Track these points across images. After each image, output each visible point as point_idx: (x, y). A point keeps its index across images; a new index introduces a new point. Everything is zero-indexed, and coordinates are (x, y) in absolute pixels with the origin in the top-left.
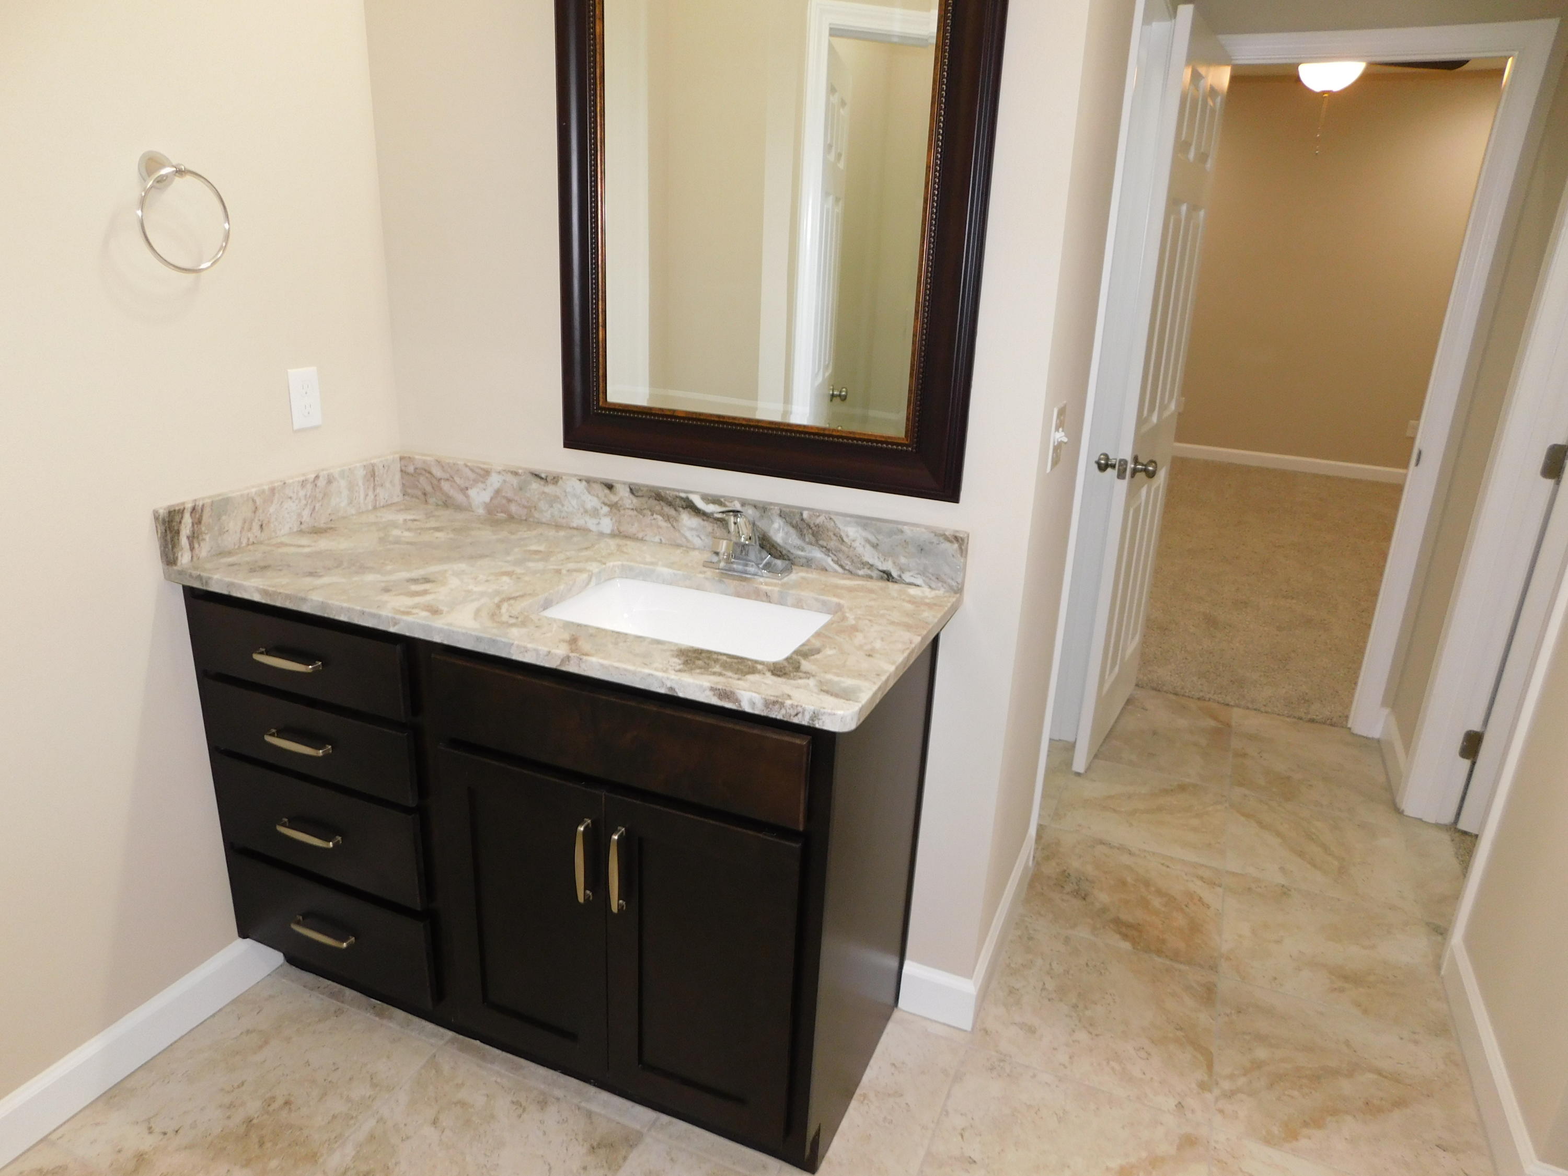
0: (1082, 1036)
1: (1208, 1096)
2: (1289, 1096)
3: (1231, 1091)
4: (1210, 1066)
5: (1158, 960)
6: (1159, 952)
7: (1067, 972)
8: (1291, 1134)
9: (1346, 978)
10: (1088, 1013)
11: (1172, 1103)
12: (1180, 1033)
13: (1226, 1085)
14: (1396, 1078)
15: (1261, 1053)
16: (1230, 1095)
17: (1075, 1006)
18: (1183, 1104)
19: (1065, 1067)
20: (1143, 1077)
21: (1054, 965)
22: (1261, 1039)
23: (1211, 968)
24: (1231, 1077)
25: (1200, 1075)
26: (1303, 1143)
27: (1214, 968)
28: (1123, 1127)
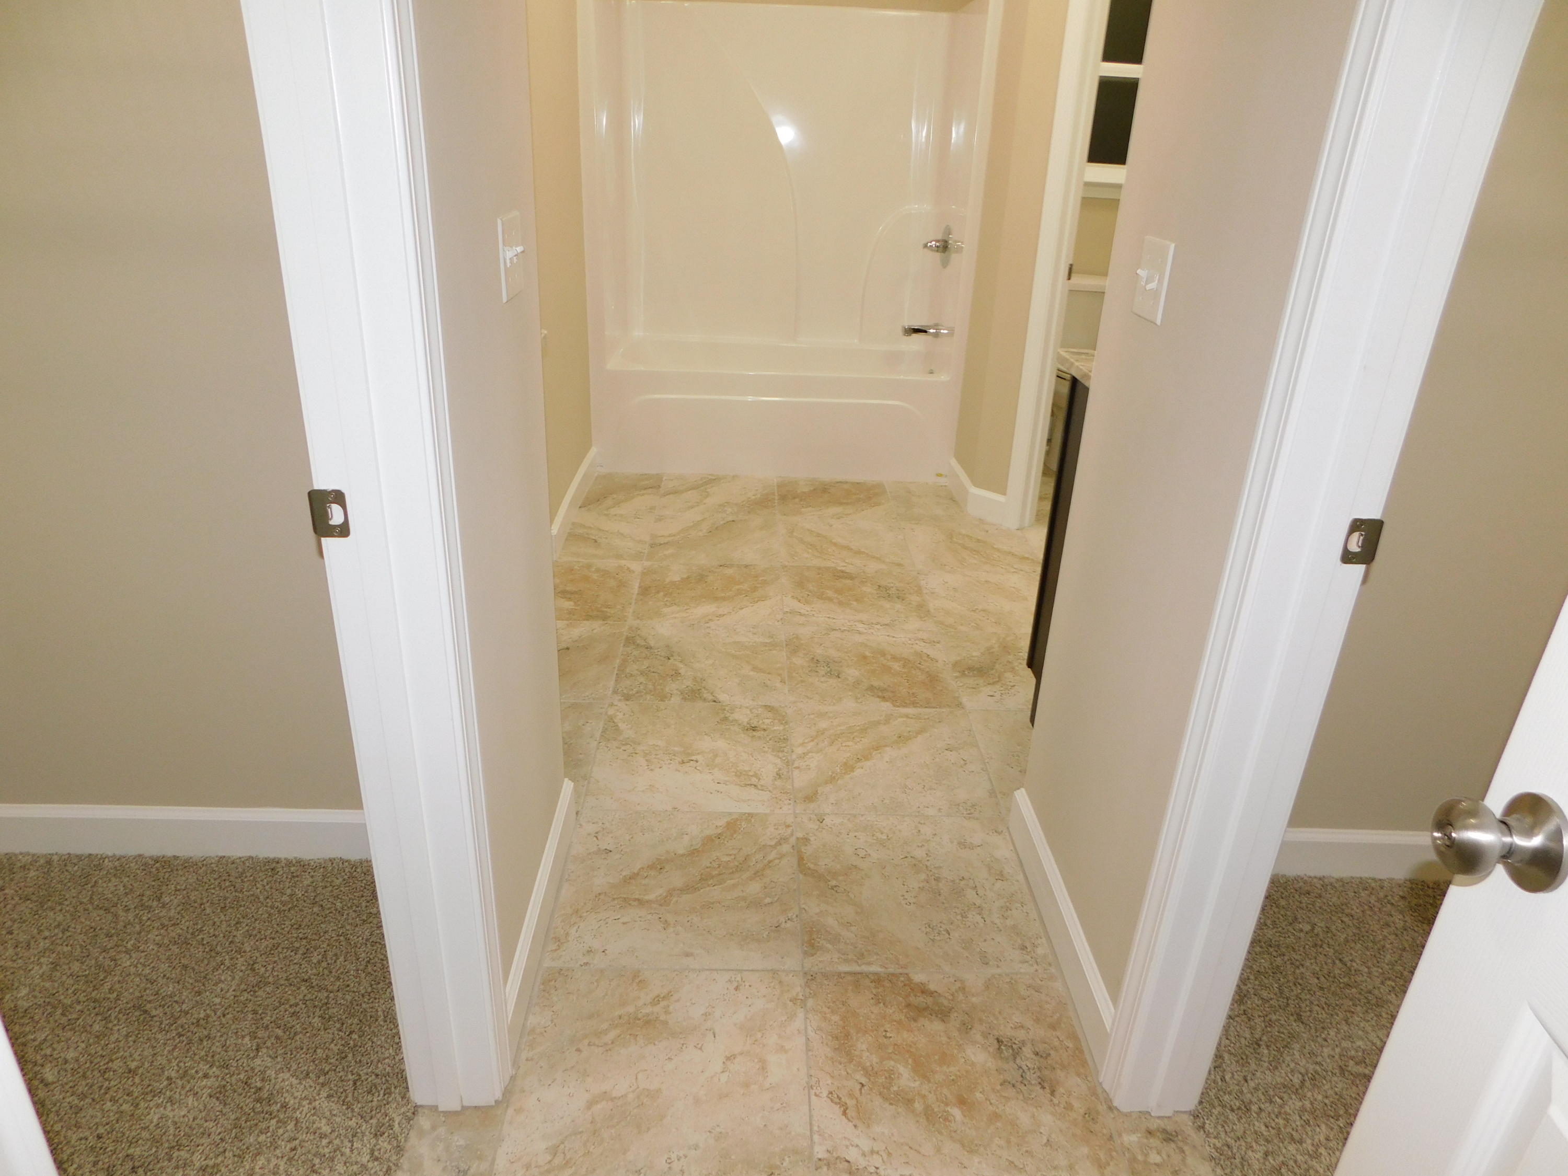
0: (919, 853)
1: (800, 835)
2: (731, 855)
3: (780, 844)
4: (801, 859)
5: (875, 968)
6: (877, 980)
7: (964, 916)
8: (732, 826)
9: (649, 1022)
10: (923, 876)
11: (827, 821)
12: (834, 883)
13: (786, 848)
14: (626, 902)
15: (754, 888)
16: (782, 841)
17: (937, 880)
18: (818, 823)
19: (919, 823)
20: (856, 834)
21: (978, 918)
22: (756, 904)
23: (813, 978)
24: (781, 856)
25: (808, 851)
26: (722, 822)
27: (810, 978)
28: (860, 794)
